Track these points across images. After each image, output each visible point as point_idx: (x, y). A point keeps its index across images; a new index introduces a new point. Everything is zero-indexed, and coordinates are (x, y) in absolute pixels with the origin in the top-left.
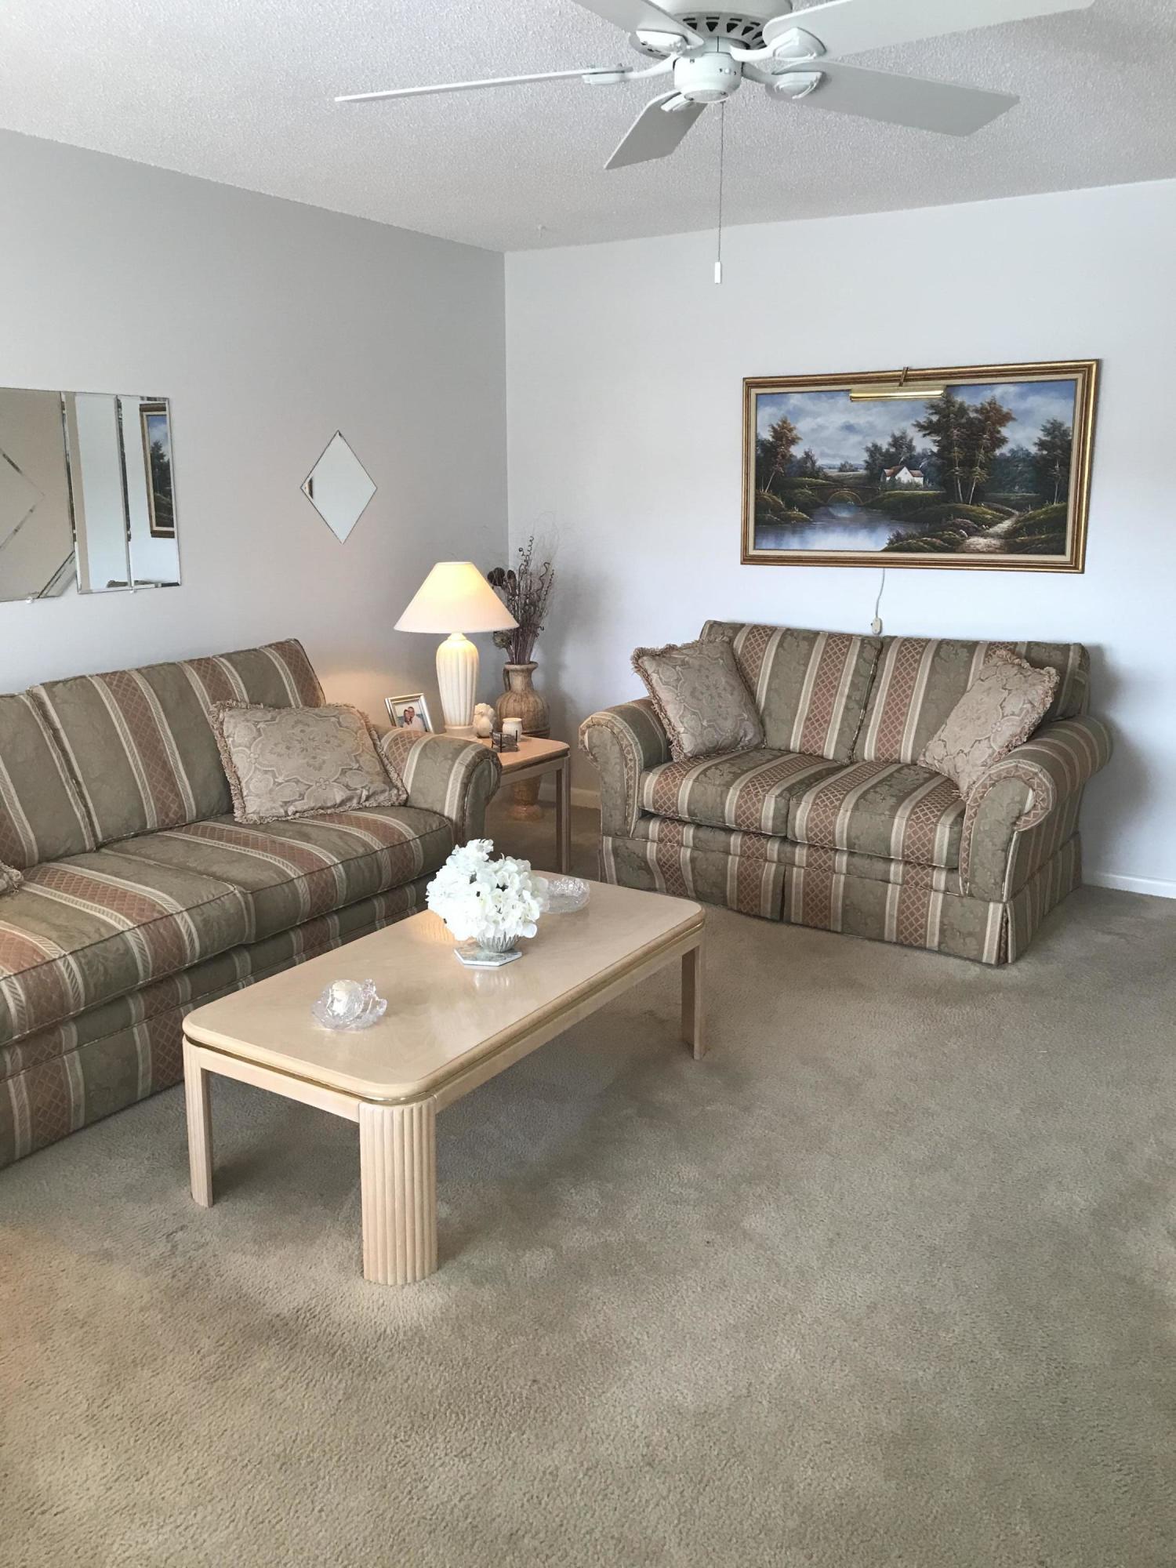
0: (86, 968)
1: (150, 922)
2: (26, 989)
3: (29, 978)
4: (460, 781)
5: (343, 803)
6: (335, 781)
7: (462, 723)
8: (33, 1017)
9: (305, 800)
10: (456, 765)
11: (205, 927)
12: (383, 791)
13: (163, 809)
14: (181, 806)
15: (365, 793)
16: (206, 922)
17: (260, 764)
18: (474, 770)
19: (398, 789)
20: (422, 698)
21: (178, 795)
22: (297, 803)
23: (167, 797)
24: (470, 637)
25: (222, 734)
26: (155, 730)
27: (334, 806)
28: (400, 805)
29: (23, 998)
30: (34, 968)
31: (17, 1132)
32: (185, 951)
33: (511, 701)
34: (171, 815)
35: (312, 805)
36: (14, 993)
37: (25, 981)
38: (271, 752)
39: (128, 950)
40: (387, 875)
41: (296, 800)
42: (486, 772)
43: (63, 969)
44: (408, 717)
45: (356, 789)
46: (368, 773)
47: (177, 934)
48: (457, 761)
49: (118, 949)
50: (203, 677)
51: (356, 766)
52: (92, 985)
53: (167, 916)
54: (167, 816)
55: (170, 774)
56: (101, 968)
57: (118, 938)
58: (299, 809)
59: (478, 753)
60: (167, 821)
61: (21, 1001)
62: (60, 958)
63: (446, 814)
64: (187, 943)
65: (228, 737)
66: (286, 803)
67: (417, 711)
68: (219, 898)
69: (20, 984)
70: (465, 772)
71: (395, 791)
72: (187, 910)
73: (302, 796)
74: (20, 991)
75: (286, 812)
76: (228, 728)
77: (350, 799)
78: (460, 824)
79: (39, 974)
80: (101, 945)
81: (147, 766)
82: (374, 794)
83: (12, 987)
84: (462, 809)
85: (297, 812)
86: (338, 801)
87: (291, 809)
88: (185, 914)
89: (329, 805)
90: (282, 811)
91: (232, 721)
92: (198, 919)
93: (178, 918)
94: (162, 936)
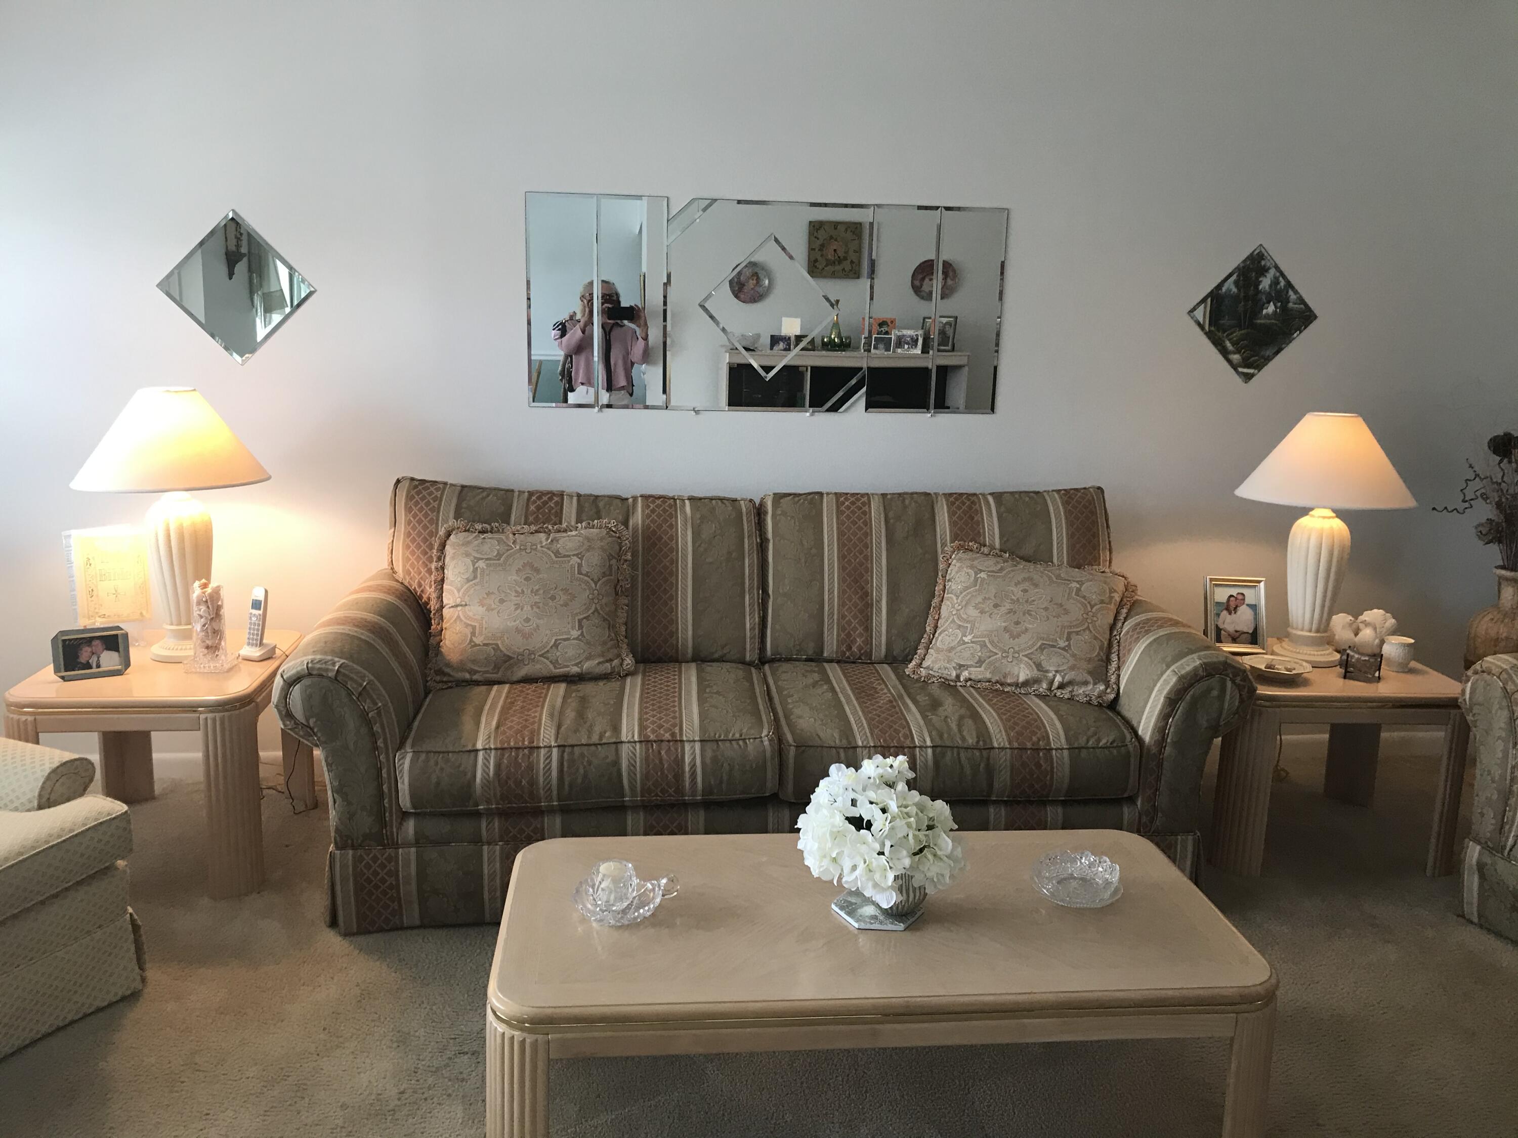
0: (565, 764)
1: (655, 741)
2: (498, 766)
3: (506, 756)
4: (1165, 692)
5: (1026, 683)
6: (1026, 656)
8: (499, 794)
9: (982, 669)
10: (1169, 672)
11: (713, 767)
12: (1086, 683)
13: (846, 640)
14: (868, 641)
15: (1058, 678)
16: (715, 760)
17: (960, 618)
18: (1191, 685)
19: (1107, 687)
20: (1262, 585)
21: (868, 629)
22: (972, 669)
23: (855, 629)
24: (1340, 514)
25: (944, 577)
26: (868, 558)
27: (1017, 685)
28: (1100, 705)
29: (491, 773)
30: (518, 749)
32: (683, 781)
34: (855, 649)
35: (988, 676)
36: (486, 766)
37: (502, 758)
38: (976, 607)
39: (616, 763)
41: (971, 666)
42: (1215, 693)
43: (543, 758)
45: (1047, 671)
46: (1074, 655)
47: (680, 762)
48: (1173, 667)
49: (607, 757)
50: (951, 514)
51: (1062, 644)
52: (567, 783)
53: (676, 741)
54: (849, 648)
55: (869, 605)
56: (582, 771)
57: (614, 746)
58: (973, 677)
59: (1205, 663)
61: (488, 775)
62: (545, 747)
63: (1140, 733)
64: (687, 775)
65: (949, 580)
66: (961, 666)
69: (495, 757)
70: (1175, 684)
71: (1102, 687)
72: (701, 741)
73: (980, 662)
74: (493, 768)
75: (958, 677)
76: (952, 571)
77: (1037, 681)
78: (1154, 750)
79: (517, 756)
80: (593, 748)
81: (842, 592)
82: (1070, 683)
83: (486, 759)
84: (1161, 730)
85: (970, 679)
86: (1022, 679)
87: (965, 674)
88: (698, 746)
89: (1009, 681)
90: (954, 674)
91: (958, 565)
92: (709, 754)
93: (687, 747)
94: (661, 760)
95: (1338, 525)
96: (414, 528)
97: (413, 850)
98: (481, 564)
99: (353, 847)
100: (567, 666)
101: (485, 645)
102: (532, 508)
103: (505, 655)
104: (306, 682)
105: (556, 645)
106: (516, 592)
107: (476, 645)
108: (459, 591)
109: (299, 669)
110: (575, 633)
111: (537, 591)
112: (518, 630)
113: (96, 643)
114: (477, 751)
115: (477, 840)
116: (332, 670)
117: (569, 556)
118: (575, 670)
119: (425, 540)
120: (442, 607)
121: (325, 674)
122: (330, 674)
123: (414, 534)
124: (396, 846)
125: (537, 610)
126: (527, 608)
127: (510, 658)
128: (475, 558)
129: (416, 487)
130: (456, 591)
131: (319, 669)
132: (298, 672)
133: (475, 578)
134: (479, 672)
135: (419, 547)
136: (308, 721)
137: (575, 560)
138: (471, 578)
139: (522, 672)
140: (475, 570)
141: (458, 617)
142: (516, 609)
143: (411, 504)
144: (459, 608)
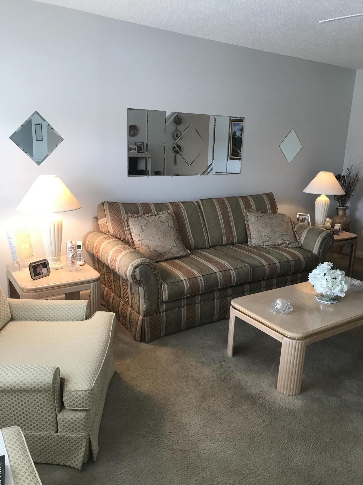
0: (205, 281)
1: (223, 271)
2: (190, 284)
4: (320, 242)
5: (281, 244)
6: (279, 237)
7: (321, 224)
8: (190, 292)
9: (270, 242)
11: (238, 275)
12: (294, 242)
13: (228, 239)
14: (233, 239)
15: (288, 242)
16: (238, 274)
17: (257, 230)
18: (325, 240)
19: (298, 242)
20: (309, 214)
21: (233, 235)
22: (267, 242)
23: (230, 236)
24: (327, 196)
25: (247, 219)
26: (228, 216)
27: (278, 245)
28: (299, 248)
30: (192, 278)
31: (182, 322)
32: (232, 281)
33: (337, 219)
34: (230, 241)
35: (272, 244)
36: (187, 284)
37: (190, 281)
38: (261, 226)
39: (217, 278)
40: (293, 268)
41: (266, 242)
42: (329, 241)
43: (200, 280)
44: (303, 220)
45: (285, 241)
46: (290, 236)
47: (230, 275)
48: (320, 236)
49: (214, 277)
50: (244, 202)
51: (286, 233)
52: (206, 286)
53: (228, 270)
54: (229, 241)
55: (231, 229)
56: (209, 281)
57: (214, 274)
58: (267, 244)
59: (328, 234)
60: (229, 243)
61: (188, 287)
62: (199, 277)
63: (314, 252)
64: (233, 279)
65: (249, 220)
66: (263, 242)
67: (307, 218)
68: (243, 267)
69: (188, 282)
70: (322, 240)
72: (234, 269)
73: (269, 241)
74: (188, 284)
75: (263, 245)
76: (249, 217)
77: (283, 243)
78: (318, 256)
79: (193, 280)
80: (210, 275)
81: (225, 226)
82: (291, 243)
83: (186, 282)
84: (319, 251)
85: (266, 245)
86: (279, 243)
87: (265, 244)
88: (233, 270)
89: (276, 244)
90: (262, 244)
91: (250, 215)
92: (237, 272)
93: (231, 271)
94: (226, 275)
95: (327, 199)
96: (114, 218)
97: (165, 313)
98: (143, 227)
99: (149, 316)
100: (176, 254)
101: (154, 251)
102: (144, 208)
103: (160, 253)
104: (141, 267)
105: (172, 249)
106: (156, 234)
107: (151, 251)
108: (139, 236)
109: (138, 263)
110: (175, 245)
111: (161, 233)
112: (161, 246)
113: (41, 265)
114: (183, 280)
115: (180, 307)
116: (147, 262)
117: (165, 222)
118: (178, 255)
119: (119, 221)
120: (133, 241)
121: (145, 264)
122: (147, 264)
123: (114, 219)
124: (160, 313)
125: (163, 239)
126: (161, 239)
127: (161, 254)
128: (141, 225)
129: (110, 204)
130: (138, 236)
131: (144, 262)
132: (138, 264)
133: (143, 231)
134: (154, 259)
135: (117, 223)
136: (141, 279)
137: (167, 223)
138: (142, 231)
139: (165, 257)
140: (142, 229)
141: (142, 244)
142: (158, 239)
143: (111, 210)
144: (141, 241)
